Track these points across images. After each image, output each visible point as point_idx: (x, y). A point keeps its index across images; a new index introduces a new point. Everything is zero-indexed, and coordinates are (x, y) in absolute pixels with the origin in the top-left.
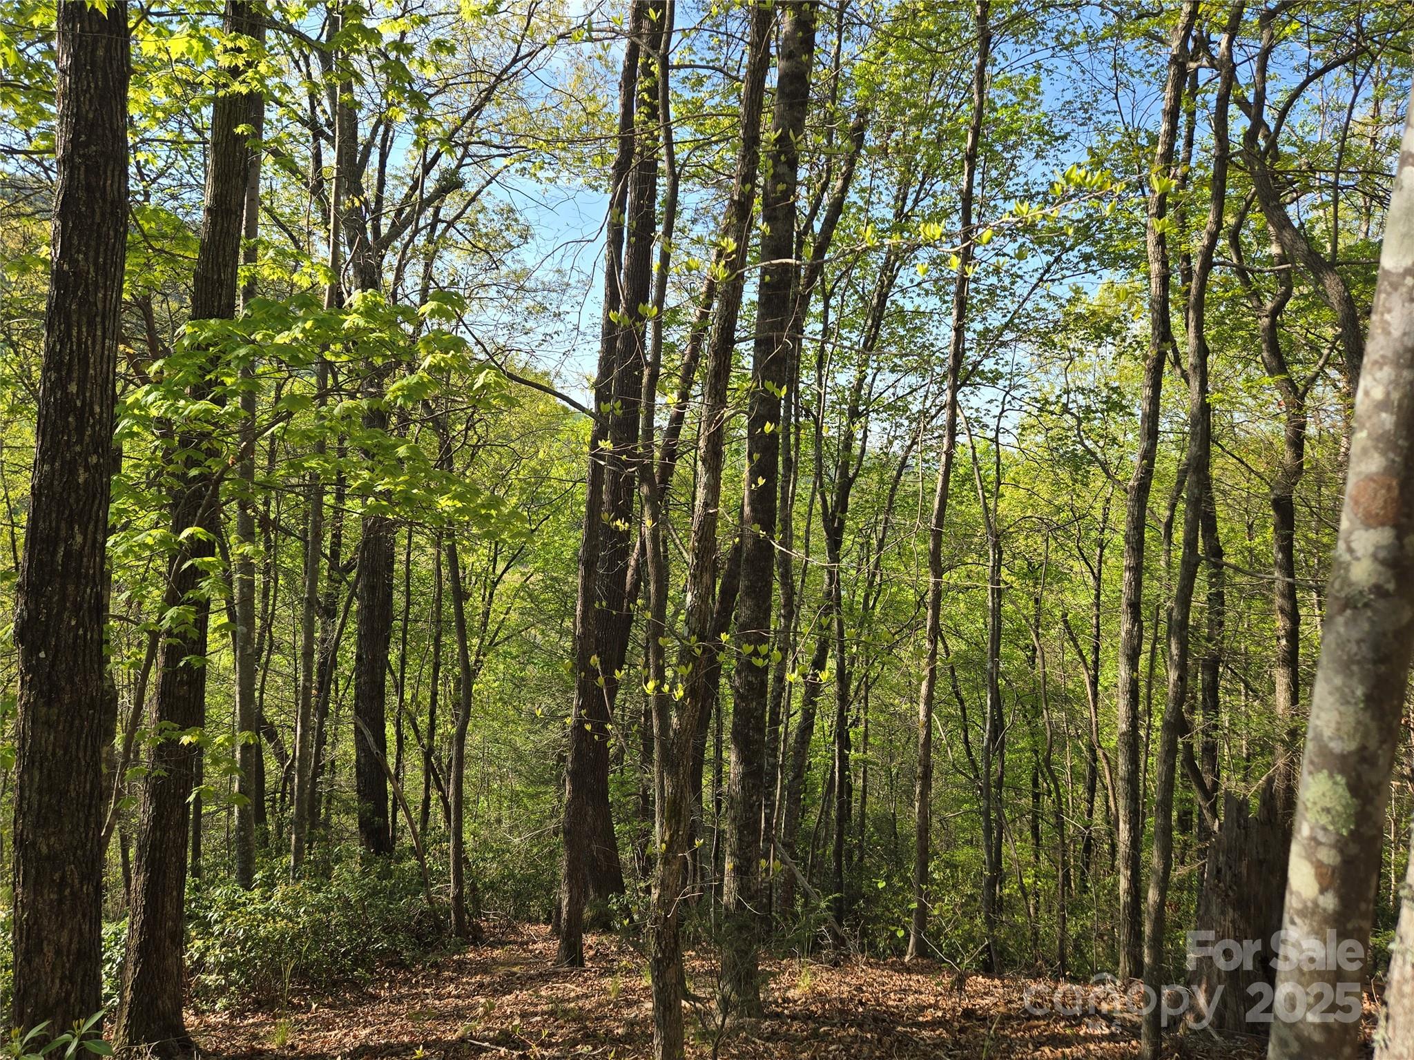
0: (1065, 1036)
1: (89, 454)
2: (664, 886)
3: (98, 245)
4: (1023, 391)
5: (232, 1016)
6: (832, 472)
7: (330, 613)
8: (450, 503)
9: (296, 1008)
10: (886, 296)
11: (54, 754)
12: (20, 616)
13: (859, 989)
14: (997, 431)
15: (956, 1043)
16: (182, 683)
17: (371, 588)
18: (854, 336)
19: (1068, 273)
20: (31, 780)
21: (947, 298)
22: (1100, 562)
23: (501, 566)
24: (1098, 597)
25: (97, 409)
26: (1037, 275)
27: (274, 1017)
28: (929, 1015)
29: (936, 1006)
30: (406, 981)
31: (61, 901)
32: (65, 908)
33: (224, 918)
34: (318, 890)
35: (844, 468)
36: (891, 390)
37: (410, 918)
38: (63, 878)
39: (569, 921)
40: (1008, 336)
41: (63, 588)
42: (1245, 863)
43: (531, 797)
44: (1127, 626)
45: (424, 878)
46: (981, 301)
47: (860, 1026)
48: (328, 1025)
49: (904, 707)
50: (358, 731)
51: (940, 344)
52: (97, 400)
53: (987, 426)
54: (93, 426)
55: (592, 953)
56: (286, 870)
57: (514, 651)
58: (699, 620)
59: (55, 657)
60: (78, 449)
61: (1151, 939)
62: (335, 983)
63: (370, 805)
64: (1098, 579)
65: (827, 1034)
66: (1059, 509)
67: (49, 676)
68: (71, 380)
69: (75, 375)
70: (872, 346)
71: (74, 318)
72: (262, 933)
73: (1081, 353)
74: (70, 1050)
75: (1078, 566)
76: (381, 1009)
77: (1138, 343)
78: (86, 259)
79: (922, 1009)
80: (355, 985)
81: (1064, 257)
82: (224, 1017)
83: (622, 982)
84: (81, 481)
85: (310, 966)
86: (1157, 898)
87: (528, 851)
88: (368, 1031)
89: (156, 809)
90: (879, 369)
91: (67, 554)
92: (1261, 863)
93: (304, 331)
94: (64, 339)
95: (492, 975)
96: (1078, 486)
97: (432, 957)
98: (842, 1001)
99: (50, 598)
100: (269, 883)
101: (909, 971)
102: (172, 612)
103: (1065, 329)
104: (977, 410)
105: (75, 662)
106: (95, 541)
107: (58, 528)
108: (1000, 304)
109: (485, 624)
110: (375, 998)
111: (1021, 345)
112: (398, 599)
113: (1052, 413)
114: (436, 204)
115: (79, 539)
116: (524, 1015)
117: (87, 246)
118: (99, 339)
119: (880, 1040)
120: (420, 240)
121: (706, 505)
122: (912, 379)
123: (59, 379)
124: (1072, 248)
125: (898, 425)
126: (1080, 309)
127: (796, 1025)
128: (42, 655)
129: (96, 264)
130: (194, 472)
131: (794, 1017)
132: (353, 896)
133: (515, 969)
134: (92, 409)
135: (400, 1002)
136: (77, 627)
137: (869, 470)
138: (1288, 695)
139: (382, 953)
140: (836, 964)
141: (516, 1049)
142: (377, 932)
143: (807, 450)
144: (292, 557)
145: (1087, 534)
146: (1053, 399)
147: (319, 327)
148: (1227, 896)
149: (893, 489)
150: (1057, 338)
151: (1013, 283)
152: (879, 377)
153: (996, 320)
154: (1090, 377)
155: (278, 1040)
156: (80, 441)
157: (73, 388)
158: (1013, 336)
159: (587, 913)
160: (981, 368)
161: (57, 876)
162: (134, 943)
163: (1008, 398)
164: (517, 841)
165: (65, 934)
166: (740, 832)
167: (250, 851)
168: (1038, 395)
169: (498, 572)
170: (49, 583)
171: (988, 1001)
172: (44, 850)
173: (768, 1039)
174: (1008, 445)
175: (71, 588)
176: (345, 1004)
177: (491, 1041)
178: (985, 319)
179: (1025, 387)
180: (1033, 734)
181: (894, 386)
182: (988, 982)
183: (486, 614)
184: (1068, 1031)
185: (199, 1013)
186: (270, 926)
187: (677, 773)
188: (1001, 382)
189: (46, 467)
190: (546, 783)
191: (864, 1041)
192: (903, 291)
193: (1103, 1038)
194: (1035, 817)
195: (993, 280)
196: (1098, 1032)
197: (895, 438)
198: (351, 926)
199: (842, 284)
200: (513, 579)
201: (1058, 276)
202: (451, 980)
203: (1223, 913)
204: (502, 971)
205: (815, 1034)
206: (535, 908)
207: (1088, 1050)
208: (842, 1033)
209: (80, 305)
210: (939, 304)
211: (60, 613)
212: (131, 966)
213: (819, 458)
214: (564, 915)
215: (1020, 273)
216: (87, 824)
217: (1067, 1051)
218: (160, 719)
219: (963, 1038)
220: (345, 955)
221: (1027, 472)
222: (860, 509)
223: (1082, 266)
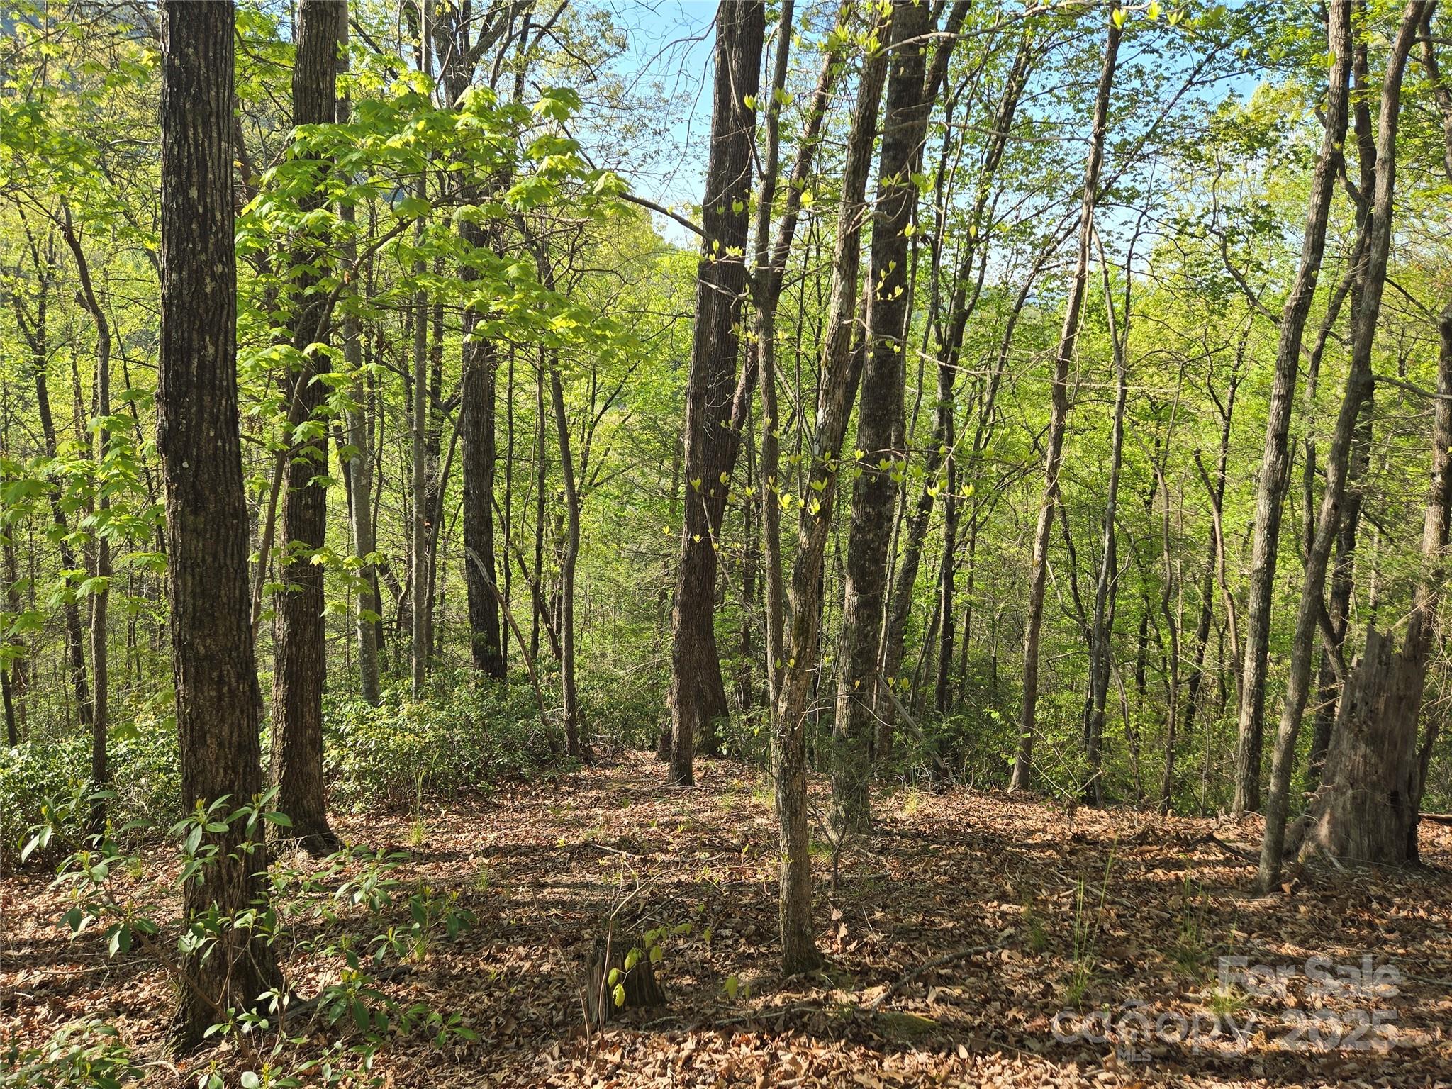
0: (1178, 861)
1: (213, 263)
2: (790, 699)
3: (207, 37)
4: (1161, 211)
5: (368, 819)
6: (946, 305)
7: (434, 449)
8: (564, 324)
9: (427, 813)
10: (1014, 104)
11: (204, 561)
12: (162, 426)
13: (966, 813)
14: (1130, 257)
15: (1067, 863)
16: (307, 507)
17: (476, 424)
18: (976, 152)
19: (1223, 74)
20: (185, 585)
21: (1081, 106)
22: (1231, 402)
23: (599, 406)
24: (1226, 438)
25: (219, 216)
26: (1186, 77)
27: (408, 820)
28: (1038, 838)
29: (1045, 831)
30: (527, 794)
31: (220, 698)
32: (225, 704)
33: (355, 731)
34: (442, 709)
35: (959, 299)
36: (1014, 213)
37: (528, 738)
38: (221, 676)
39: (679, 744)
40: (1148, 148)
41: (200, 399)
42: (1382, 699)
43: (634, 632)
44: (1271, 458)
45: (539, 702)
46: (1120, 109)
47: (969, 845)
48: (459, 829)
49: (1012, 551)
50: (469, 562)
51: (1070, 159)
52: (217, 206)
53: (1118, 251)
54: (216, 234)
55: (700, 774)
56: (409, 691)
57: (615, 492)
58: (830, 438)
59: (198, 467)
60: (203, 257)
61: (1278, 769)
62: (460, 794)
63: (483, 634)
64: (1227, 419)
65: (936, 850)
66: (1190, 344)
67: (193, 486)
68: (191, 185)
69: (195, 179)
70: (997, 161)
71: (190, 118)
72: (392, 746)
73: (1230, 168)
74: (251, 821)
75: (1207, 405)
76: (505, 816)
77: (1295, 153)
78: (197, 54)
79: (1030, 833)
80: (478, 795)
81: (1218, 55)
82: (361, 819)
83: (731, 800)
84: (208, 290)
85: (436, 776)
86: (1289, 729)
87: (632, 683)
88: (495, 834)
89: (291, 625)
90: (1002, 189)
91: (201, 365)
92: (1400, 699)
93: (416, 132)
94: (181, 140)
95: (608, 790)
96: (1215, 317)
97: (549, 774)
98: (950, 823)
99: (189, 409)
100: (395, 702)
101: (1012, 800)
102: (303, 426)
103: (1213, 139)
104: (1109, 233)
105: (217, 472)
106: (226, 351)
107: (190, 338)
108: (1140, 112)
109: (585, 465)
110: (499, 807)
111: (1163, 159)
112: (500, 440)
113: (1192, 235)
114: (524, 12)
115: (211, 350)
116: (641, 825)
117: (197, 39)
118: (215, 141)
119: (989, 859)
120: (512, 52)
121: (841, 316)
122: (1039, 200)
123: (180, 183)
124: (1227, 45)
125: (1021, 252)
126: (1234, 114)
127: (907, 841)
128: (185, 465)
129: (206, 58)
130: (309, 291)
131: (903, 835)
132: (474, 715)
133: (630, 786)
134: (213, 216)
135: (523, 811)
136: (216, 438)
137: (986, 302)
138: (1437, 535)
139: (501, 768)
140: (940, 792)
141: (637, 853)
142: (497, 748)
143: (923, 279)
144: (395, 394)
145: (1219, 370)
146: (1193, 220)
147: (432, 128)
148: (1361, 731)
149: (1011, 324)
150: (1204, 149)
151: (1157, 87)
152: (1001, 199)
153: (1136, 130)
154: (1236, 197)
155: (414, 839)
156: (205, 249)
157: (194, 193)
158: (1152, 148)
159: (696, 740)
160: (1115, 185)
161: (215, 675)
162: (279, 747)
163: (1145, 219)
164: (622, 673)
165: (226, 727)
166: (854, 661)
167: (374, 672)
168: (1177, 216)
169: (597, 413)
170: (186, 394)
171: (1097, 828)
172: (202, 650)
173: (880, 853)
174: (1141, 272)
175: (207, 399)
176: (471, 811)
177: (613, 845)
178: (1123, 129)
179: (1163, 206)
180: (1145, 581)
181: (1016, 208)
182: (1094, 812)
183: (586, 455)
184: (1182, 856)
185: (336, 815)
186: (399, 739)
187: (805, 592)
188: (1137, 201)
189: (174, 276)
190: (649, 619)
191: (973, 859)
192: (1034, 98)
193: (1217, 863)
194: (1141, 664)
195: (1136, 83)
196: (1212, 858)
197: (1016, 266)
198: (473, 742)
199: (966, 91)
200: (611, 419)
201: (1211, 77)
202: (569, 794)
203: (1354, 748)
204: (617, 787)
205: (925, 850)
206: (640, 735)
207: (1202, 873)
208: (951, 851)
209: (194, 104)
210: (1073, 113)
211: (199, 424)
212: (276, 768)
213: (935, 287)
214: (675, 738)
215: (1166, 74)
216: (239, 629)
217: (1181, 874)
218: (289, 540)
219: (1074, 859)
220: (469, 768)
221: (1158, 303)
222: (975, 345)
223: (1239, 64)
